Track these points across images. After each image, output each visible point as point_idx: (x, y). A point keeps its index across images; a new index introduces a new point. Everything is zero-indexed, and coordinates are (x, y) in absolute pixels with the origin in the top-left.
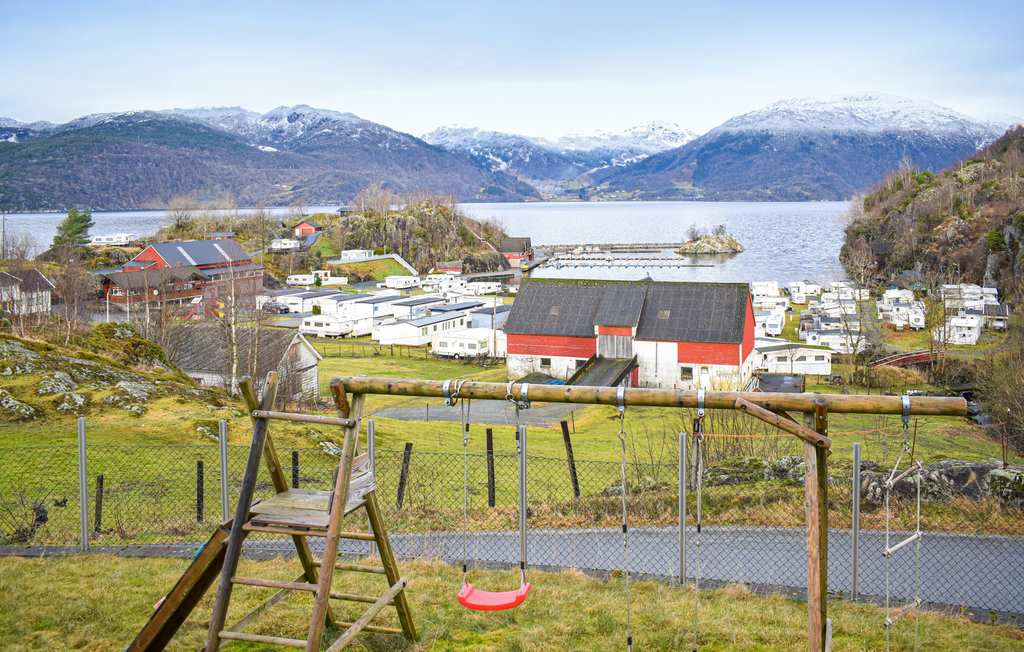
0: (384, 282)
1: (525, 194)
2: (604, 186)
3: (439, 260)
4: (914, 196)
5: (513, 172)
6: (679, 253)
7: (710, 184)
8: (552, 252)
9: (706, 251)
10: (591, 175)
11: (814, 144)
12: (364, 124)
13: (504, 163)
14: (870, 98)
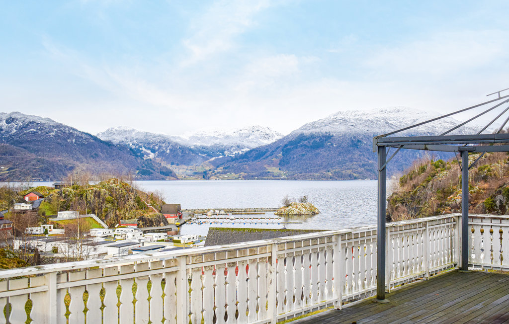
0: (89, 232)
1: (166, 174)
2: (220, 169)
3: (122, 219)
4: (434, 176)
5: (158, 160)
6: (277, 215)
7: (291, 169)
8: (193, 213)
9: (295, 213)
10: (211, 163)
11: (361, 141)
12: (58, 126)
13: (152, 154)
14: (398, 111)
